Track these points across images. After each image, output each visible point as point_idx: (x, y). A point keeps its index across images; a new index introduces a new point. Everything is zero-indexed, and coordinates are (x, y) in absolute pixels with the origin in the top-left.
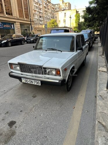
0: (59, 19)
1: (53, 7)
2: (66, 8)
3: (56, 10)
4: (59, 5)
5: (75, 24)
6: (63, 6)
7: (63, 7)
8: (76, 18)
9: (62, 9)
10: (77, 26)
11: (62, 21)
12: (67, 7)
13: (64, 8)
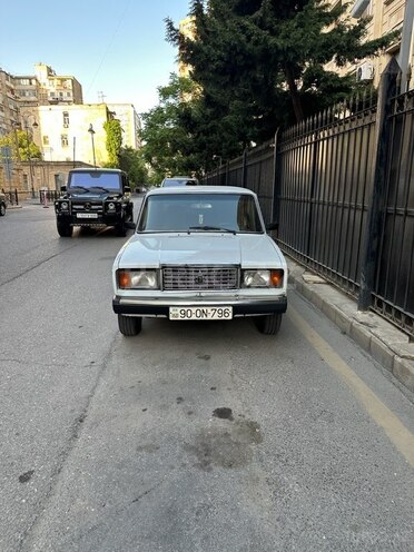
0: (43, 133)
1: (8, 83)
2: (65, 94)
3: (22, 99)
4: (34, 82)
5: (107, 153)
6: (51, 87)
7: (53, 90)
8: (109, 134)
9: (51, 99)
10: (116, 160)
11: (55, 141)
12: (69, 94)
13: (57, 95)
